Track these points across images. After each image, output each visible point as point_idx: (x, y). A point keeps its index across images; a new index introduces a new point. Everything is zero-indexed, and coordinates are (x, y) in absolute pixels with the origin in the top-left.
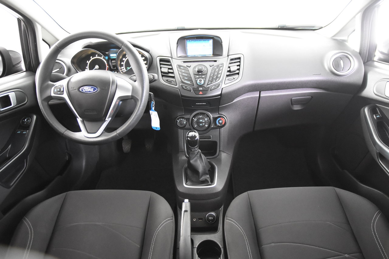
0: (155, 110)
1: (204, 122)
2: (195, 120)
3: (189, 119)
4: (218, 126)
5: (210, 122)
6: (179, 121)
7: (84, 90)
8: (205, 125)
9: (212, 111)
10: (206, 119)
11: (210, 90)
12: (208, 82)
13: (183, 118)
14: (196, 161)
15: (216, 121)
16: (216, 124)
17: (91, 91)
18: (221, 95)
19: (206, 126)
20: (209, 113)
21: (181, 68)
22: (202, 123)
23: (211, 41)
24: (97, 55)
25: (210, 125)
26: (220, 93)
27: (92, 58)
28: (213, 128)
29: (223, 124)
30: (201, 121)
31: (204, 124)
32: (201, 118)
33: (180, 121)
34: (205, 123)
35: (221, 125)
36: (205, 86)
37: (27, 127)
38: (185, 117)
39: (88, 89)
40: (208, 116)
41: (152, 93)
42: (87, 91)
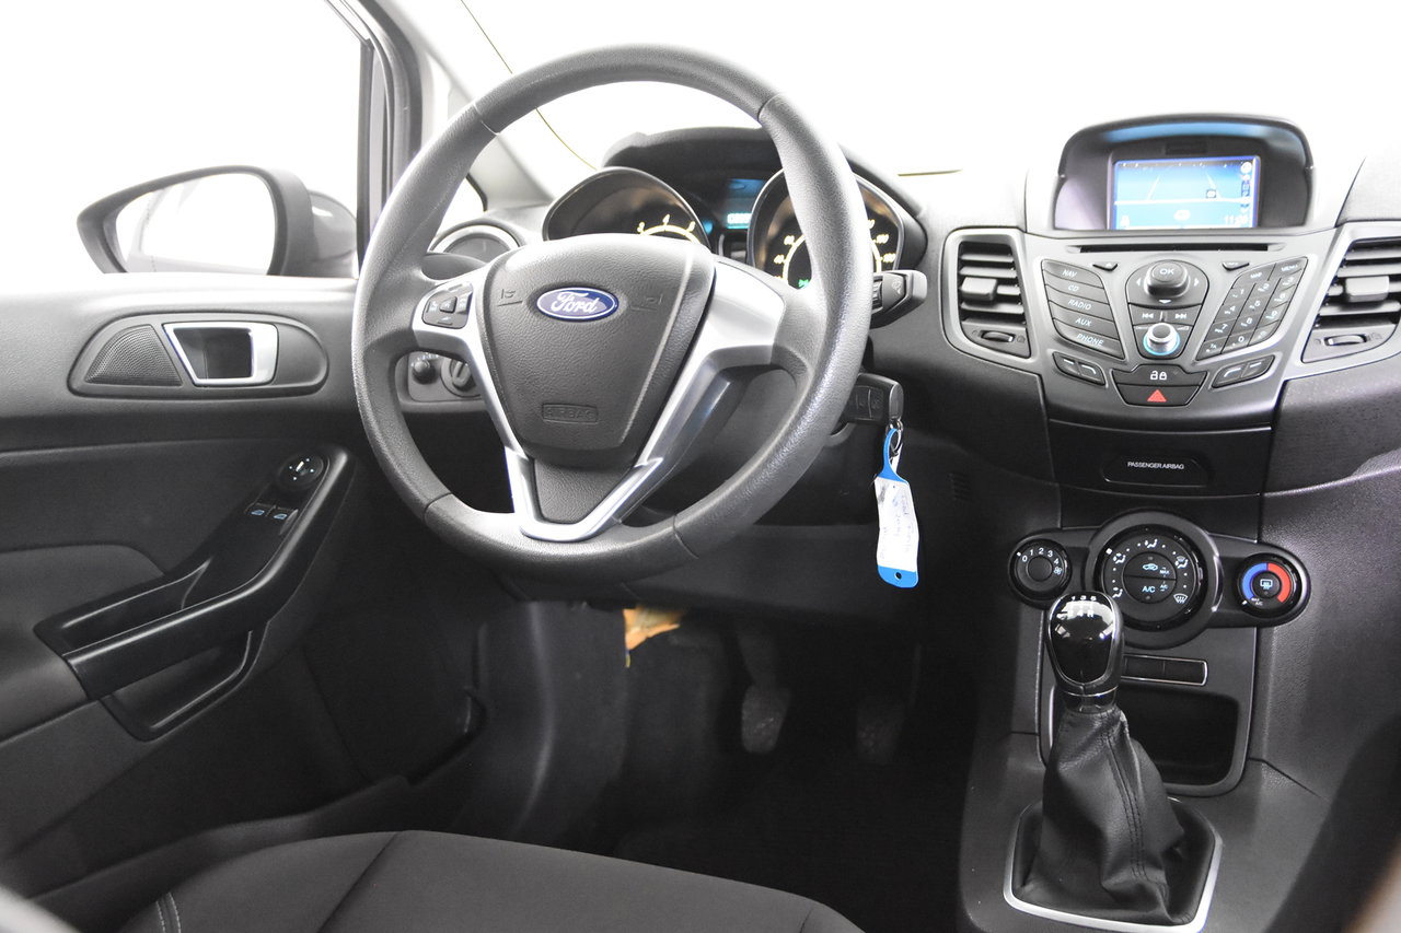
0: (903, 472)
1: (1167, 579)
2: (1119, 559)
3: (1085, 553)
4: (1250, 608)
5: (1205, 581)
6: (1025, 559)
7: (556, 306)
8: (1169, 595)
9: (1221, 524)
10: (1181, 563)
11: (1214, 387)
12: (1203, 348)
13: (1049, 544)
14: (1093, 768)
15: (1242, 577)
16: (1237, 596)
17: (585, 311)
18: (1274, 416)
19: (1181, 599)
20: (1205, 534)
21: (1066, 273)
22: (1154, 578)
23: (1250, 169)
24: (666, 219)
25: (1199, 599)
26: (1268, 405)
27: (645, 229)
28: (1219, 623)
29: (1282, 597)
30: (1152, 567)
31: (1164, 587)
32: (1151, 552)
33: (1031, 560)
34: (1175, 580)
35: (1272, 605)
36: (1187, 361)
37: (296, 497)
38: (1063, 544)
39: (576, 299)
40: (1194, 548)
41: (895, 383)
42: (567, 309)
